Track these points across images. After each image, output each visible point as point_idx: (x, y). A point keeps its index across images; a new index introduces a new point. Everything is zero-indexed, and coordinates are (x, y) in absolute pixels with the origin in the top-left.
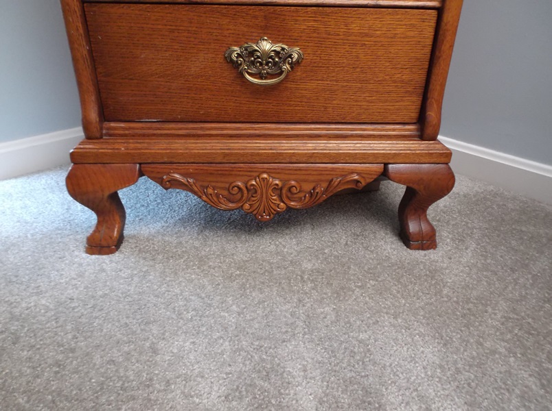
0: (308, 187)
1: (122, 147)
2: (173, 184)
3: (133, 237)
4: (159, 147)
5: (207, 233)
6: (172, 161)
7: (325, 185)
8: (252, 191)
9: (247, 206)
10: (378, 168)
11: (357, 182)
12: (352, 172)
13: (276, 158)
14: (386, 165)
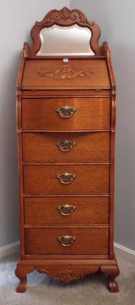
0: (79, 273)
1: (30, 262)
2: (42, 272)
3: (28, 288)
4: (39, 262)
5: (50, 287)
6: (43, 266)
7: (83, 273)
8: (64, 274)
9: (62, 279)
10: (98, 268)
11: (92, 272)
12: (91, 269)
13: (70, 265)
14: (100, 267)
